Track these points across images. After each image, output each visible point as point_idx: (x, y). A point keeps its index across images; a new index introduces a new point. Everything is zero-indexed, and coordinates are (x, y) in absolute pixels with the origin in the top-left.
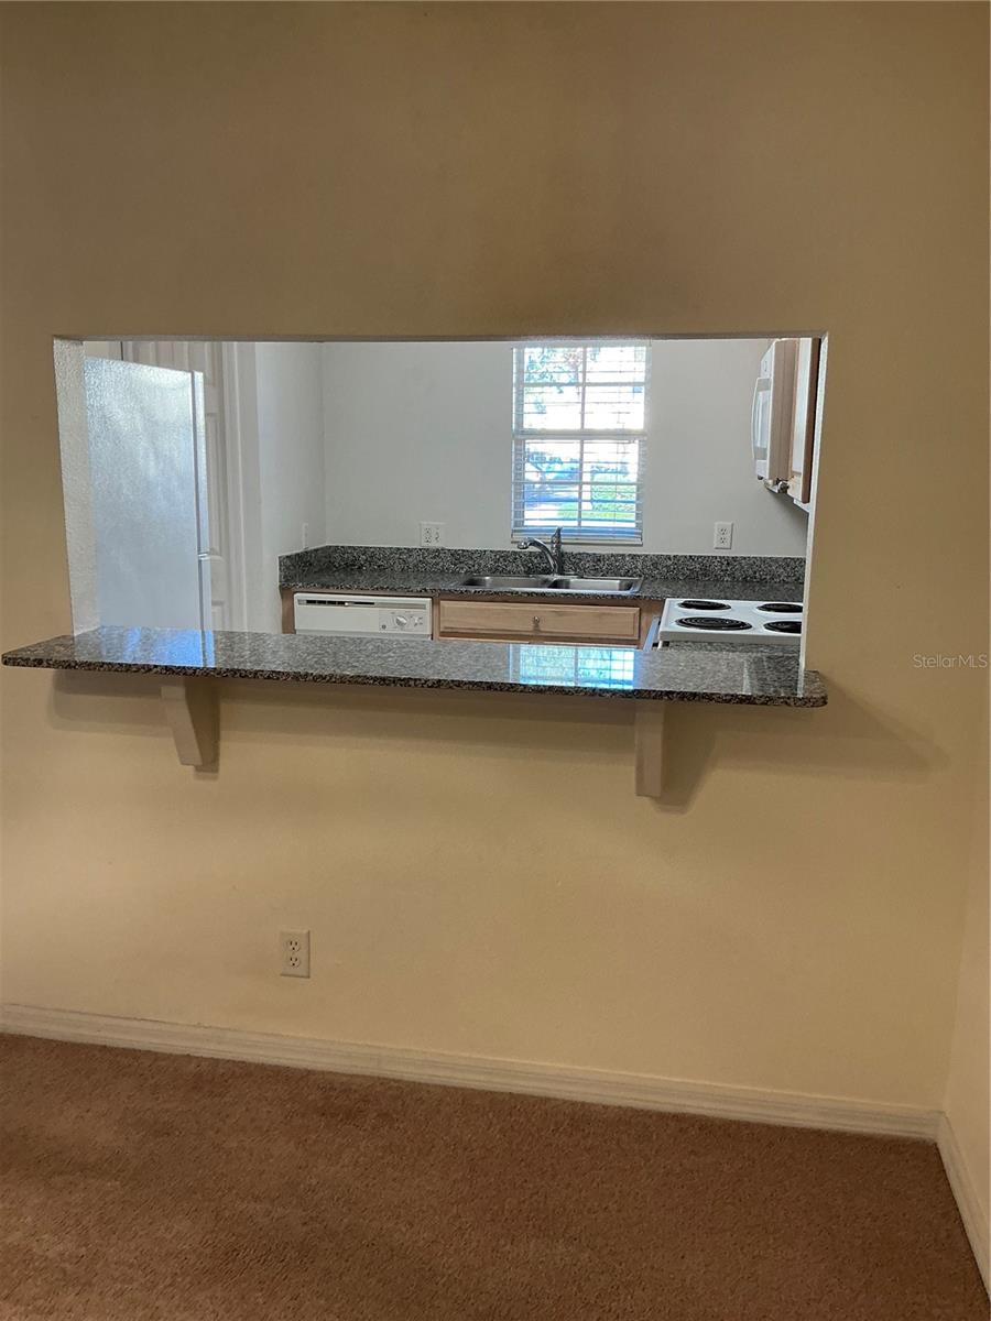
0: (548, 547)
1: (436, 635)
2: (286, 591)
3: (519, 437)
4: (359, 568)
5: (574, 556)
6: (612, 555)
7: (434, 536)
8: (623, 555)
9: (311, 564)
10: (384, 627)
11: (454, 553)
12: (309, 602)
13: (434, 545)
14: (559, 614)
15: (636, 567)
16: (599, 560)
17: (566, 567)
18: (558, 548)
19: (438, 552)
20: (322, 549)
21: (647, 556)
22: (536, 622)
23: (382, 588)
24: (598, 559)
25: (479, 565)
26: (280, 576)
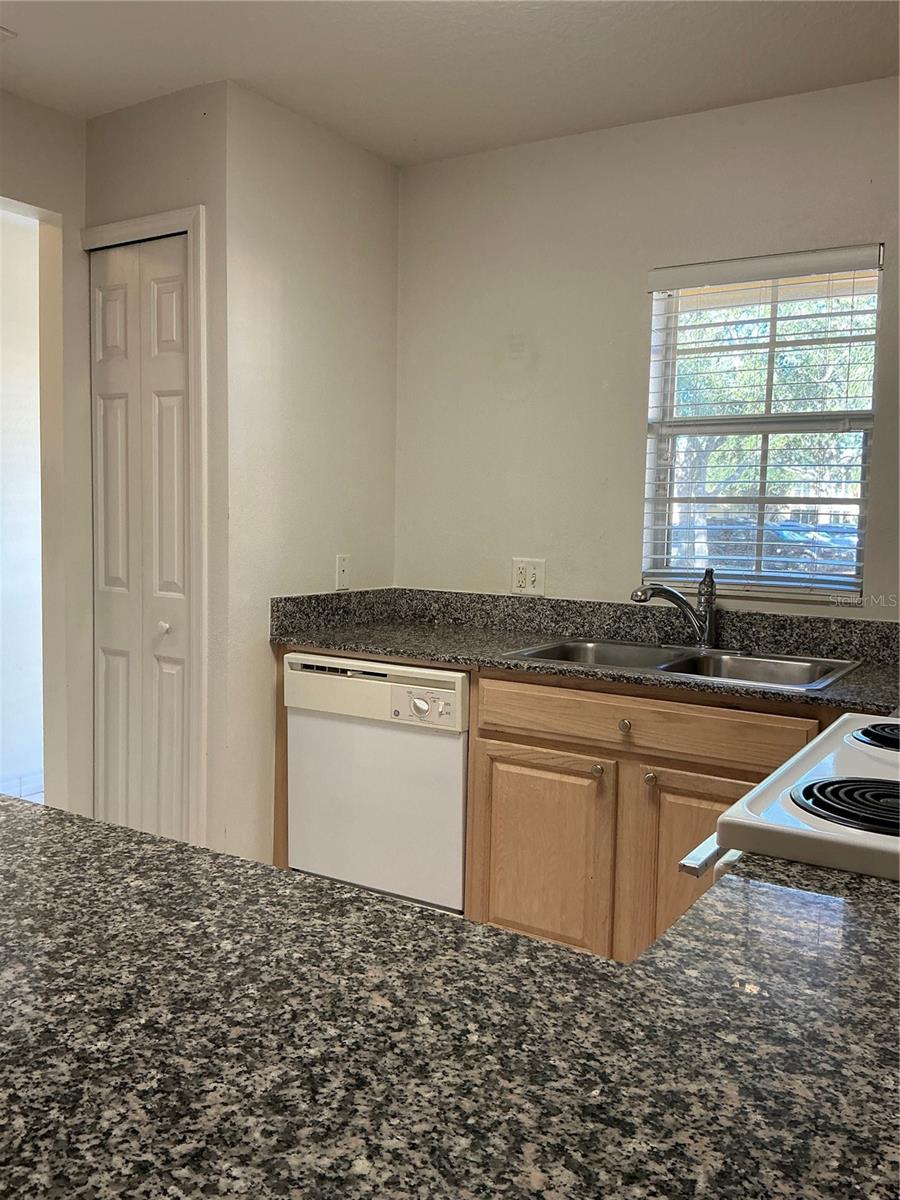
0: (693, 602)
1: (474, 733)
2: (279, 648)
3: (664, 431)
4: (430, 621)
5: (741, 617)
6: (806, 620)
7: (530, 579)
8: (826, 621)
9: (347, 612)
10: (397, 713)
11: (555, 605)
12: (307, 667)
13: (530, 591)
14: (669, 718)
15: (849, 643)
16: (783, 627)
17: (726, 635)
18: (709, 602)
19: (533, 603)
20: (374, 592)
21: (869, 624)
22: (627, 729)
23: (398, 653)
24: (781, 624)
25: (591, 624)
26: (272, 626)
